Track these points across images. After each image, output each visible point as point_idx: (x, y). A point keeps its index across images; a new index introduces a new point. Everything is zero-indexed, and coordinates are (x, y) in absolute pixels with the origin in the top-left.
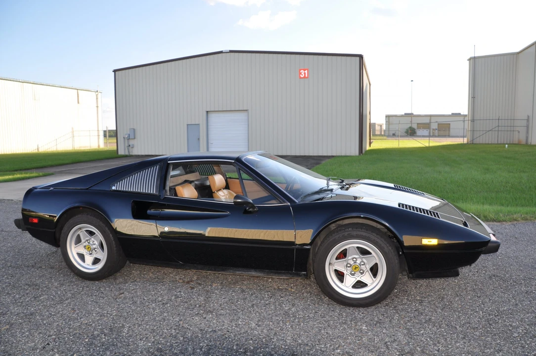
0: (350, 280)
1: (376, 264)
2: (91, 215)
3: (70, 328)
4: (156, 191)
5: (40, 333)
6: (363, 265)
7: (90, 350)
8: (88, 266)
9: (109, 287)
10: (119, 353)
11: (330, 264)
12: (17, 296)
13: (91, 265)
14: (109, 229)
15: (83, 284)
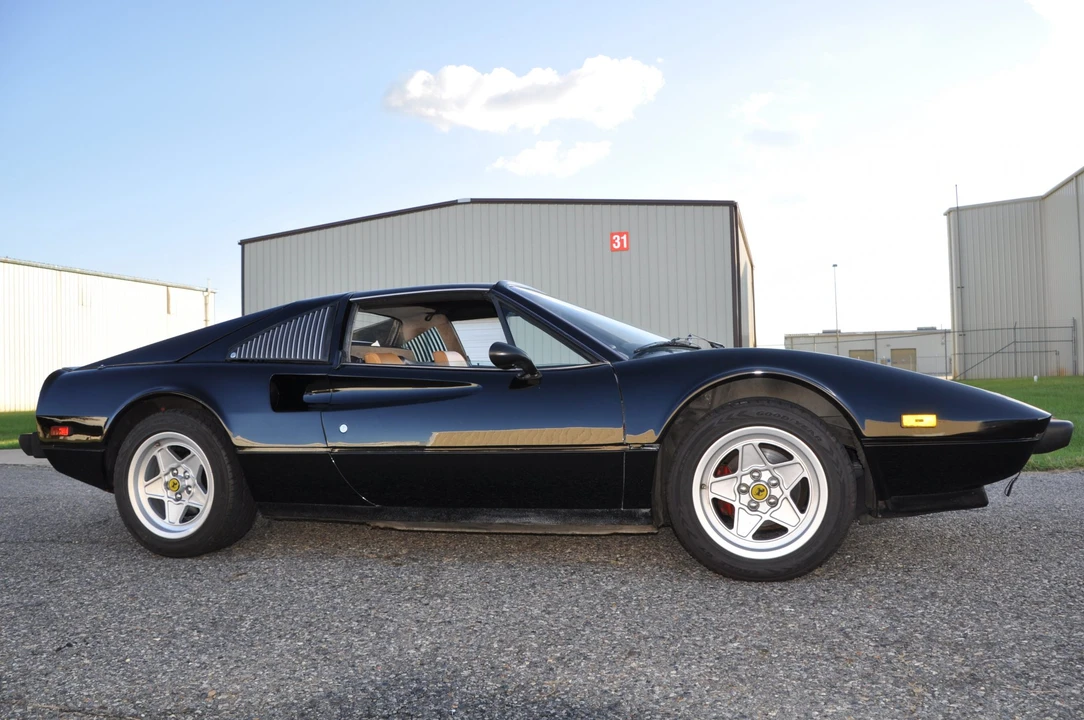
0: (747, 523)
1: (804, 481)
2: (181, 413)
3: (120, 623)
4: (324, 355)
5: (54, 630)
6: (774, 485)
7: (162, 653)
8: (171, 527)
9: (216, 566)
10: (230, 657)
11: (702, 486)
12: (12, 580)
13: (177, 523)
14: (219, 440)
15: (160, 562)
